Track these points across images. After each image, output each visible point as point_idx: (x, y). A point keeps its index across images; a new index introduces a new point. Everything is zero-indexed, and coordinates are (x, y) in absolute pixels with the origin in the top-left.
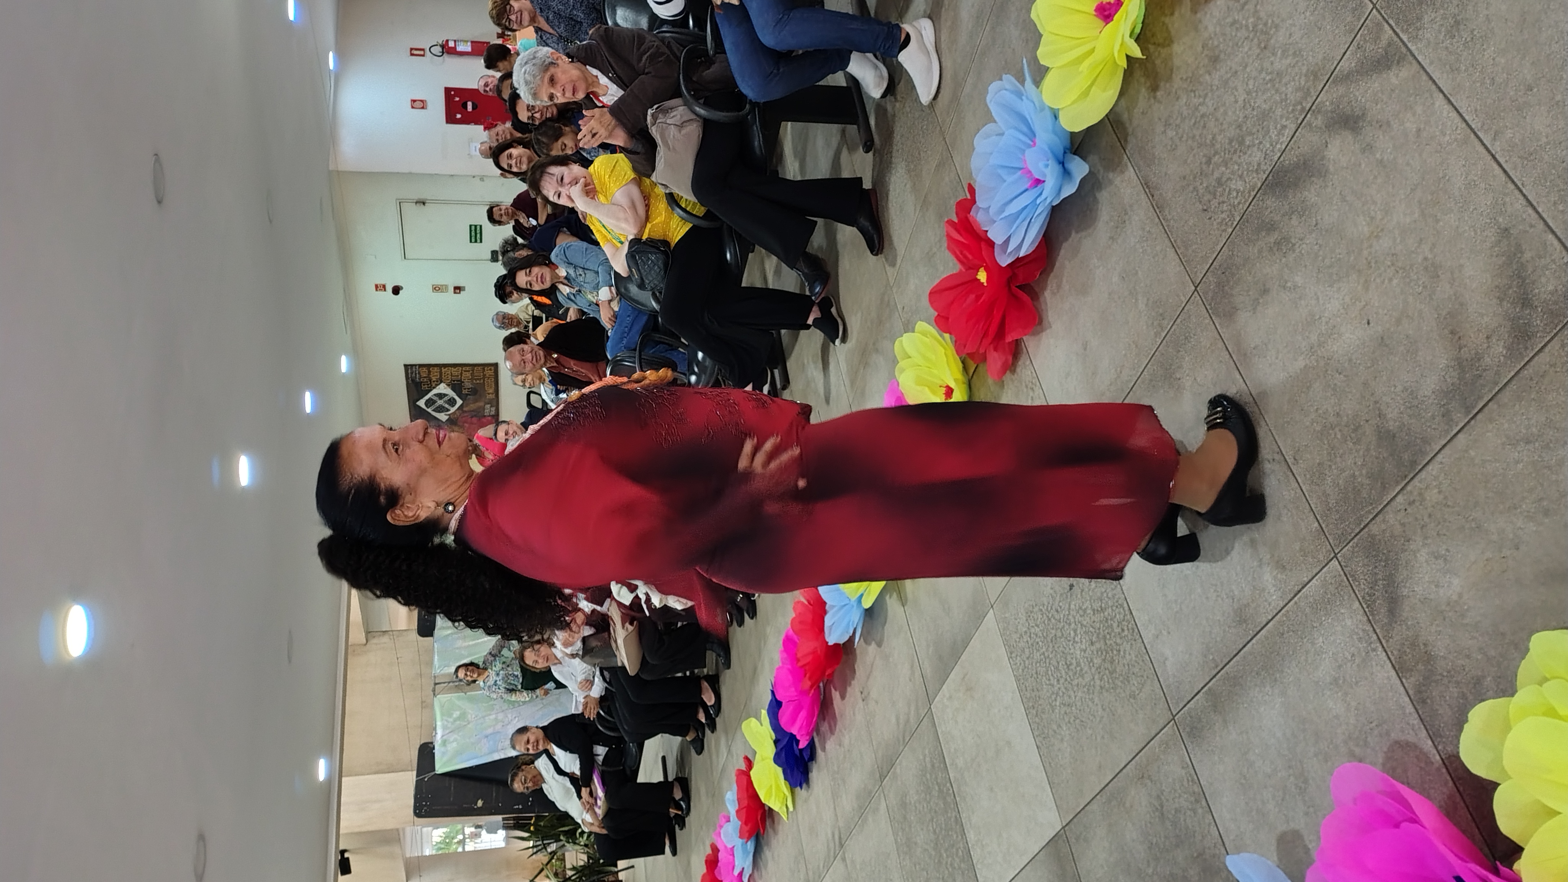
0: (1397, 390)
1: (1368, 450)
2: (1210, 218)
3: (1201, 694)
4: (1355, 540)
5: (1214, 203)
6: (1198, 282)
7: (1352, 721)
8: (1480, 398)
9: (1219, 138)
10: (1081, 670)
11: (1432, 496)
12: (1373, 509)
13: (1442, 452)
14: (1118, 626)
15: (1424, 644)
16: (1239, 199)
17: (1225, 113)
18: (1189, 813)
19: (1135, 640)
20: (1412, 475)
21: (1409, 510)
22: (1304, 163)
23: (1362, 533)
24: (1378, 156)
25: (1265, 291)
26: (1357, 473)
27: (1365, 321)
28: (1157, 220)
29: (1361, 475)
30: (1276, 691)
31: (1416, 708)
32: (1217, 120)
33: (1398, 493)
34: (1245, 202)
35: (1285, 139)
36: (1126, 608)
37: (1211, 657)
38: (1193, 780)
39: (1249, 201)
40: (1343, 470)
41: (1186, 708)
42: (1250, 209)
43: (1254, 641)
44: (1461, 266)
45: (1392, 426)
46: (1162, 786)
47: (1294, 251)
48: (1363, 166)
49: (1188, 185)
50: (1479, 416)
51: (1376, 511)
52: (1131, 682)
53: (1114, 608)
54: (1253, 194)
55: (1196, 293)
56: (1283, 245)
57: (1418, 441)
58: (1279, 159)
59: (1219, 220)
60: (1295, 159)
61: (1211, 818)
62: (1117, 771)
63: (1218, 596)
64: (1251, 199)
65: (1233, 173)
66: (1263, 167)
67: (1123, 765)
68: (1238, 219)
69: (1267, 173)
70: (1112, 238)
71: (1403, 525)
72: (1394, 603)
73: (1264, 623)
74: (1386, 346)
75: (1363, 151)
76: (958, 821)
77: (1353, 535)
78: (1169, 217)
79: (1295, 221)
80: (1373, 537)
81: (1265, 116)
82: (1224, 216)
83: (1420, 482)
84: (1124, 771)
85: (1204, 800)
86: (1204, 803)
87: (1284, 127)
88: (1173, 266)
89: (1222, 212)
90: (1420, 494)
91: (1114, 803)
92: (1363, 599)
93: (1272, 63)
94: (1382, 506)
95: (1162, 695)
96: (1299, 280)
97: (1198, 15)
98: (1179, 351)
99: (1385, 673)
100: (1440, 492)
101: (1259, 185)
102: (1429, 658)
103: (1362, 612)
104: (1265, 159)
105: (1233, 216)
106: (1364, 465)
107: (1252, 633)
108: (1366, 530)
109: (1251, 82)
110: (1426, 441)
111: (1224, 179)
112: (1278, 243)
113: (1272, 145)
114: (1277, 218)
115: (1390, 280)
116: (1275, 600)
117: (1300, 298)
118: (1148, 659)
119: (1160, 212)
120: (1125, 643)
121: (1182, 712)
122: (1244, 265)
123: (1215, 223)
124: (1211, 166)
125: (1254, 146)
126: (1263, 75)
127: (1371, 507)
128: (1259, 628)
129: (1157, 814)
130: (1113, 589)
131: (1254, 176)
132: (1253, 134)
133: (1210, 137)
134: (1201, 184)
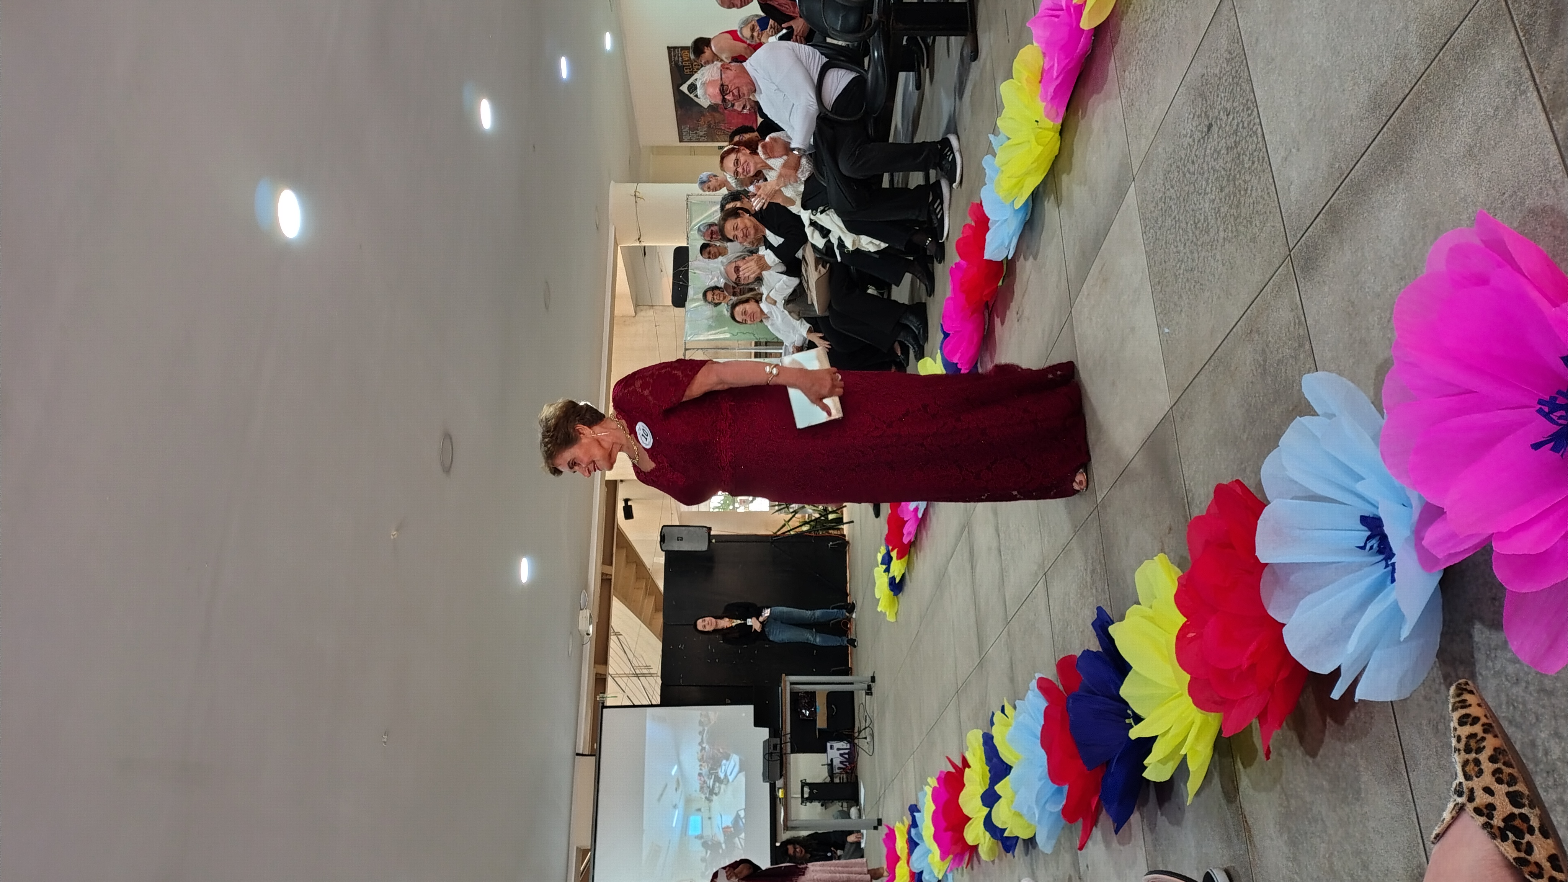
3: (1320, 216)
10: (1208, 225)
14: (1249, 159)
18: (1291, 360)
19: (1264, 172)
30: (1401, 186)
36: (1260, 135)
37: (1337, 167)
38: (1299, 322)
41: (1304, 238)
43: (1384, 130)
46: (1268, 338)
52: (1254, 225)
53: (1247, 139)
62: (1228, 331)
67: (1234, 323)
73: (1400, 101)
84: (1234, 330)
85: (1308, 343)
86: (1307, 347)
91: (1220, 368)
95: (1283, 230)
103: (1516, 45)
107: (1384, 120)
118: (1274, 190)
120: (1253, 177)
121: (1299, 244)
128: (1394, 109)
129: (1259, 371)
130: (1249, 115)
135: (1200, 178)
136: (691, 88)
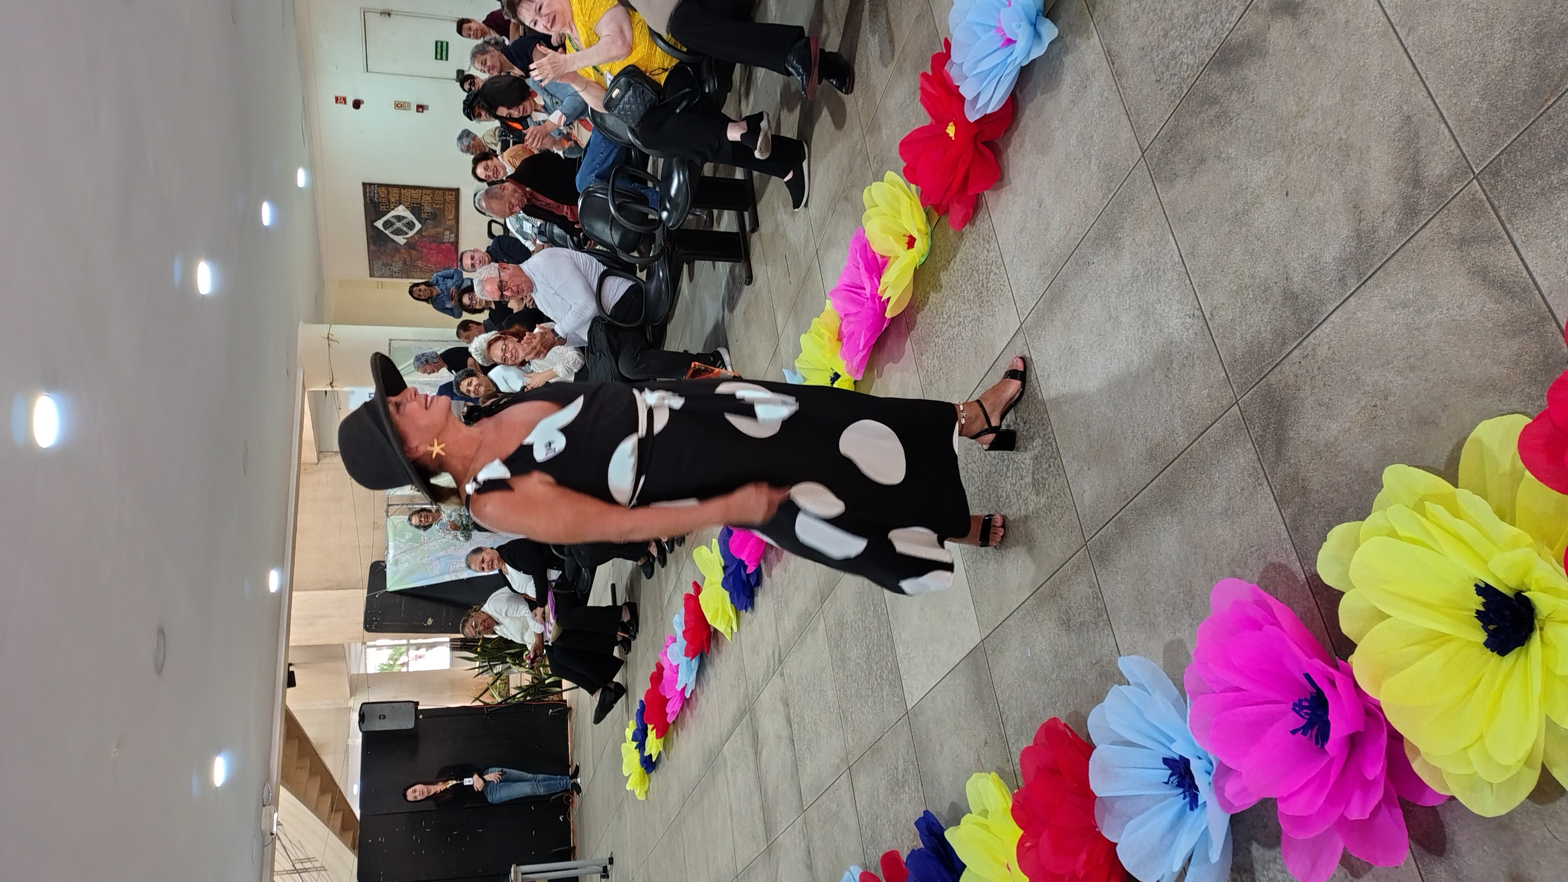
0: (1304, 256)
1: (1274, 309)
2: (1162, 89)
3: (1111, 522)
4: (1255, 388)
5: (1167, 75)
6: (1145, 148)
7: (1236, 546)
8: (1371, 266)
9: (1177, 14)
10: (1010, 501)
11: (1323, 351)
12: (1273, 361)
13: (1335, 313)
14: (1046, 463)
15: (1302, 480)
16: (1188, 73)
18: (1092, 625)
19: (1059, 475)
20: (1308, 332)
21: (1303, 363)
22: (1248, 43)
23: (1261, 382)
24: (1312, 41)
25: (1203, 161)
26: (1262, 329)
27: (1285, 193)
28: (1115, 87)
29: (1265, 331)
30: (1175, 520)
31: (1290, 535)
33: (1295, 348)
34: (1194, 75)
35: (1234, 19)
36: (1054, 447)
37: (1123, 490)
38: (1098, 597)
39: (1197, 75)
40: (1251, 327)
41: (1097, 535)
42: (1197, 83)
43: (1160, 476)
44: (1369, 147)
45: (1296, 288)
46: (1070, 602)
47: (1231, 124)
48: (1298, 49)
49: (1145, 56)
50: (1369, 282)
51: (1275, 363)
52: (1053, 514)
53: (1044, 446)
54: (1201, 68)
55: (1142, 158)
56: (1223, 118)
57: (1317, 303)
58: (1227, 37)
59: (1170, 91)
60: (1241, 39)
61: (1110, 629)
63: (1134, 437)
64: (1199, 73)
65: (1186, 48)
66: (1212, 44)
68: (1185, 91)
69: (1216, 49)
70: (1073, 102)
71: (1296, 376)
72: (1281, 443)
73: (1171, 460)
74: (1299, 216)
75: (1300, 35)
76: (890, 637)
77: (1254, 383)
78: (1126, 85)
79: (1234, 97)
80: (1269, 385)
82: (1174, 87)
83: (1314, 339)
84: (1038, 590)
85: (1105, 615)
86: (1105, 616)
87: (1234, 7)
88: (1125, 134)
89: (1173, 84)
90: (1314, 350)
91: (1028, 618)
92: (1256, 439)
94: (1281, 358)
95: (1078, 524)
96: (1232, 151)
98: (1122, 212)
99: (1267, 505)
100: (1329, 348)
101: (1207, 60)
102: (1304, 491)
103: (1254, 451)
104: (1215, 36)
105: (1182, 88)
106: (1270, 322)
107: (1160, 470)
108: (1265, 380)
110: (1322, 303)
111: (1177, 54)
112: (1217, 117)
113: (1222, 23)
114: (1219, 93)
115: (1309, 157)
116: (1182, 440)
117: (1232, 169)
118: (1069, 492)
119: (1118, 80)
120: (1051, 477)
121: (1094, 539)
122: (1187, 135)
123: (1165, 93)
124: (1167, 40)
125: (1206, 23)
127: (1271, 360)
128: (1166, 465)
129: (1064, 627)
130: (1044, 430)
131: (1204, 51)
132: (1206, 12)
133: (1169, 11)
134: (1157, 56)
135: (1000, 463)
136: (387, 224)
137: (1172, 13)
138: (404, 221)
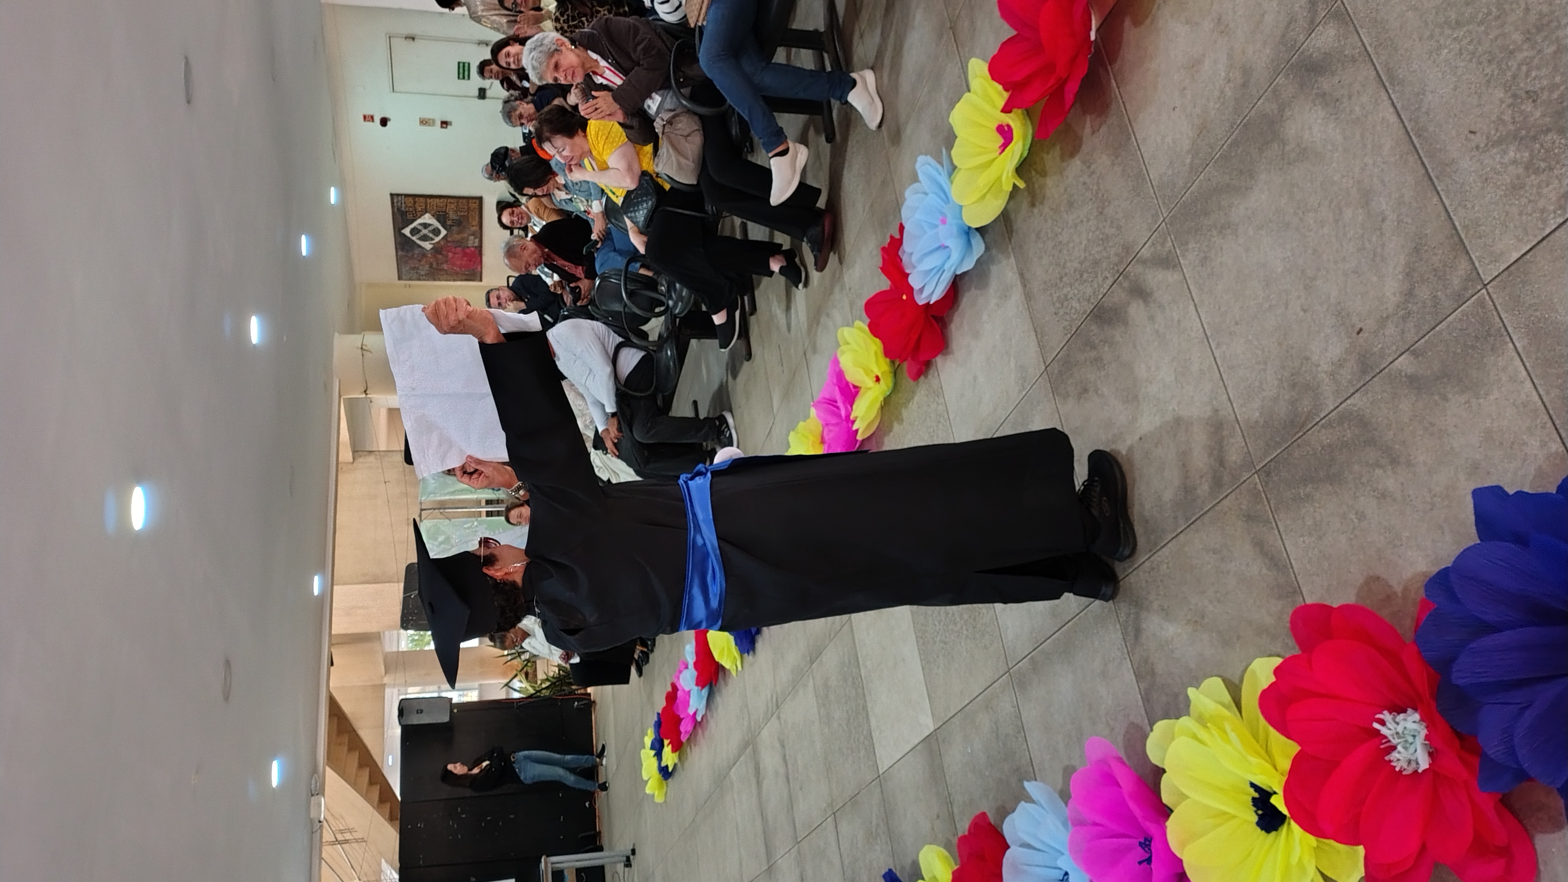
2: (1058, 321)
3: (1027, 658)
5: (1061, 312)
6: (1047, 364)
7: (1110, 702)
8: (1193, 514)
9: (1069, 264)
11: (1164, 568)
13: (1172, 542)
15: (1152, 663)
17: (1074, 247)
20: (1154, 551)
21: (1151, 573)
22: (1116, 310)
24: (1156, 326)
25: (1086, 390)
27: (1139, 437)
28: (1027, 304)
30: (1070, 670)
31: (1144, 704)
32: (1068, 251)
33: (1146, 560)
34: (1080, 319)
35: (1106, 287)
37: (1035, 635)
38: (1018, 717)
39: (1082, 320)
41: (1017, 666)
42: (1082, 326)
44: (1192, 423)
45: (1147, 514)
46: (998, 716)
47: (1104, 369)
48: (1148, 329)
49: (1047, 290)
50: (1192, 526)
51: (1134, 567)
52: (985, 638)
54: (1085, 316)
55: (1046, 371)
56: (1099, 362)
57: (1160, 530)
58: (1102, 298)
59: (1063, 326)
60: (1110, 305)
61: (1026, 743)
62: (972, 699)
65: (1074, 295)
66: (1092, 300)
67: (976, 696)
68: (1074, 330)
69: (1094, 305)
71: (1147, 582)
72: (1138, 631)
74: (1149, 459)
75: (1149, 319)
76: (865, 709)
78: (1034, 307)
79: (1106, 348)
81: (1096, 263)
82: (1066, 323)
83: (1158, 557)
84: (976, 700)
86: (1022, 732)
87: (1107, 278)
88: (1034, 347)
89: (1066, 320)
90: (1158, 565)
92: (1122, 623)
93: (1104, 227)
94: (1137, 565)
95: (1004, 652)
96: (1106, 391)
97: (1064, 164)
99: (1129, 676)
100: (1168, 568)
101: (1089, 312)
102: (1153, 673)
103: (1120, 631)
104: (1094, 294)
105: (1072, 325)
109: (1091, 234)
110: (1163, 531)
111: (1069, 297)
112: (1095, 359)
113: (1098, 286)
114: (1097, 341)
115: (1155, 415)
117: (1105, 404)
119: (1029, 300)
121: (1014, 668)
122: (1076, 365)
123: (1060, 326)
124: (1062, 283)
125: (1088, 281)
126: (1098, 233)
131: (1086, 303)
132: (1087, 271)
133: (1063, 261)
134: (1055, 293)
136: (414, 231)
137: (1065, 263)
138: (430, 228)
